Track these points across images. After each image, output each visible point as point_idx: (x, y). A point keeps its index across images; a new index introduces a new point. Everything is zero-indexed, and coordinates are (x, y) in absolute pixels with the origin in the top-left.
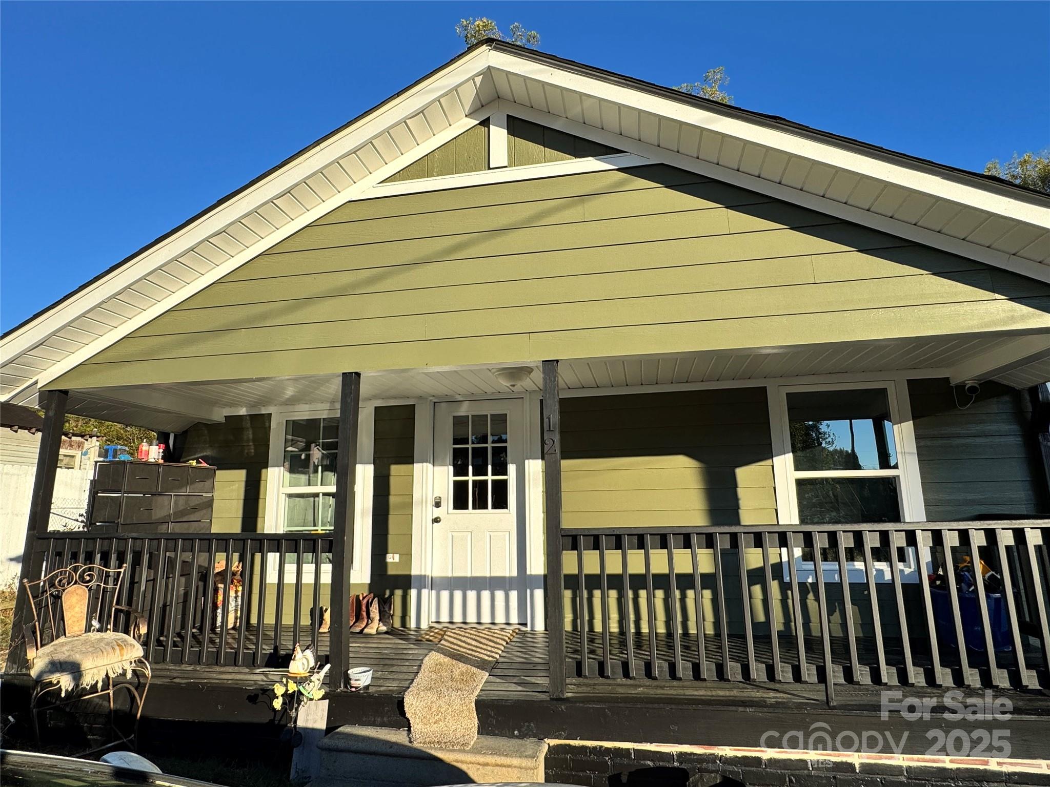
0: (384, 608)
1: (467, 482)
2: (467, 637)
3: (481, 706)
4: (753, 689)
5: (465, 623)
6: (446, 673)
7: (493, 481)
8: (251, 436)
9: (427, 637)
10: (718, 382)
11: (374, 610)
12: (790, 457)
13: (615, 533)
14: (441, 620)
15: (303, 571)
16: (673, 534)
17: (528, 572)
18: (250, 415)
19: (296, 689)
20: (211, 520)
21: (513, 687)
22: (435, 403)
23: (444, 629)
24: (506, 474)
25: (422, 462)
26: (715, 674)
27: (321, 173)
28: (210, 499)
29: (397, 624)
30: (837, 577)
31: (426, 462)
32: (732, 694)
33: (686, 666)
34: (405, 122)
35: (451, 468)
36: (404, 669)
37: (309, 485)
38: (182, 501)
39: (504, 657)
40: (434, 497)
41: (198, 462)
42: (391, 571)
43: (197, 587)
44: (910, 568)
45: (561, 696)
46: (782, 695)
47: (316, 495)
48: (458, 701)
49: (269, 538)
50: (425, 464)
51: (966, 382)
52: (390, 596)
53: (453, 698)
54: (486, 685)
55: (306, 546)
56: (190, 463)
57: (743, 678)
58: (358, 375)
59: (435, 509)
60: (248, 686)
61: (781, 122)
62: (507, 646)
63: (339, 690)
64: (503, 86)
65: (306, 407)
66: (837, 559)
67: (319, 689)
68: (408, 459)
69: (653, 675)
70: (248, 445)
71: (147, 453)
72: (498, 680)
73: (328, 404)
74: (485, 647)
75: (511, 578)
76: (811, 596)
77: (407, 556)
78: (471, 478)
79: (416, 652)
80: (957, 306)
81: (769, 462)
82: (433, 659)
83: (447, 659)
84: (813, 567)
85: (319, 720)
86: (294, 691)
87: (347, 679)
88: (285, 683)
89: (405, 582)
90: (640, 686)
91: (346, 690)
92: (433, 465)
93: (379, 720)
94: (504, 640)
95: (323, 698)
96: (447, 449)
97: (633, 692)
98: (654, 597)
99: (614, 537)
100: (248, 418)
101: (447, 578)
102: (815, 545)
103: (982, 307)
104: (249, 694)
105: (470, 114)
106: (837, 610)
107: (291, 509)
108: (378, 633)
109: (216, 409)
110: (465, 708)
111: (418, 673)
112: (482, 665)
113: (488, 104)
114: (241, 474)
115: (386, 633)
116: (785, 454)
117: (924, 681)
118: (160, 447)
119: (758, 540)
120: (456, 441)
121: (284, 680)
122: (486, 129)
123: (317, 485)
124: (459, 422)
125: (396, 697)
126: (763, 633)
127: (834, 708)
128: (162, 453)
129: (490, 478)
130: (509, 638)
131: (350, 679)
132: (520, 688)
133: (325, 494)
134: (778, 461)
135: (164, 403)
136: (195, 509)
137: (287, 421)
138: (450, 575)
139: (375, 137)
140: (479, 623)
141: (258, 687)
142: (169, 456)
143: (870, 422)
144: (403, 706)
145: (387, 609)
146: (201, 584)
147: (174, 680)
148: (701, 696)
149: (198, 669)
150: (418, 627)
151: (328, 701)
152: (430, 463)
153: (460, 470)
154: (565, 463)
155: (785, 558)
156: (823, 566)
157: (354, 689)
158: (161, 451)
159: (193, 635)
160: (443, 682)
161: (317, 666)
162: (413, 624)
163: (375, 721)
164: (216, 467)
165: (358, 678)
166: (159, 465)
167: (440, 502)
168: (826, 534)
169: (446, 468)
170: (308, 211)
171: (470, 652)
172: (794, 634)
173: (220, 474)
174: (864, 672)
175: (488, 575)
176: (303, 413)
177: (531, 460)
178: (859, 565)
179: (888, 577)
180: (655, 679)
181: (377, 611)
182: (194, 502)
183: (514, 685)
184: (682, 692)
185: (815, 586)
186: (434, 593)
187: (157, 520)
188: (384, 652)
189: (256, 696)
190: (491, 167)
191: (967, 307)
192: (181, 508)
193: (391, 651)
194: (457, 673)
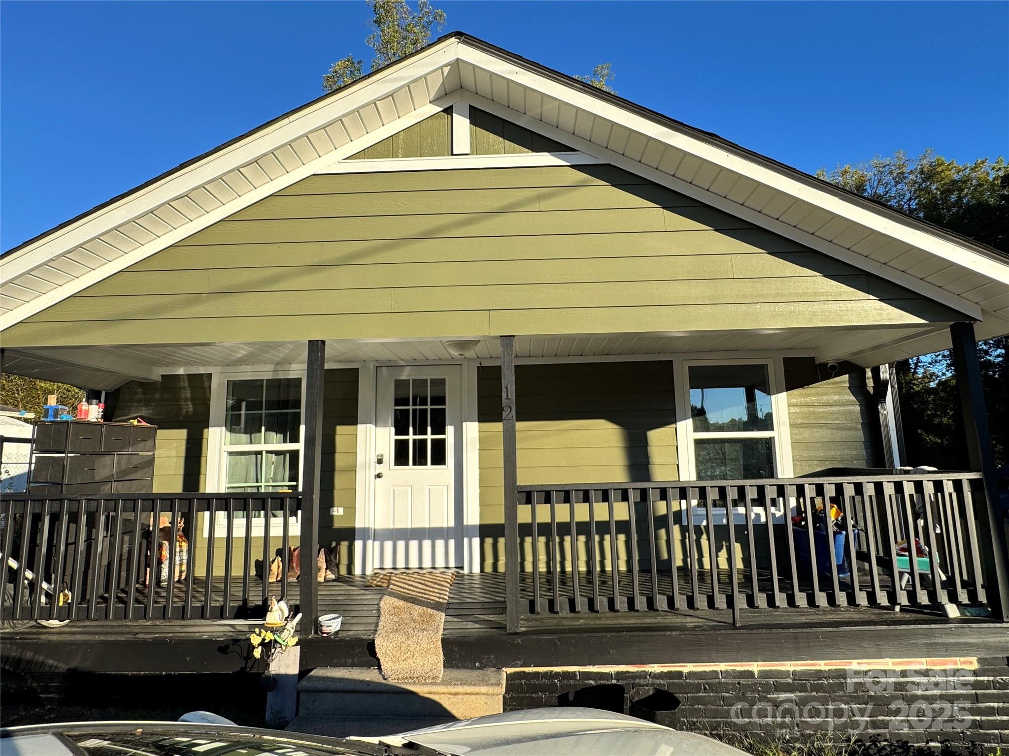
0: (330, 557)
1: (407, 441)
2: (413, 581)
3: (446, 643)
4: (673, 616)
5: (407, 568)
6: (406, 616)
7: (432, 440)
8: (189, 395)
9: (375, 582)
10: (633, 355)
11: (321, 560)
12: (690, 422)
13: (565, 489)
14: (385, 567)
15: (252, 525)
16: (614, 489)
17: (465, 523)
18: (188, 375)
19: (273, 638)
20: (152, 478)
21: (470, 625)
22: (377, 367)
23: (389, 575)
24: (444, 433)
25: (366, 423)
26: (646, 605)
27: (290, 145)
28: (152, 456)
29: (343, 571)
30: (725, 521)
31: (370, 423)
32: (657, 621)
33: (622, 600)
34: (375, 104)
35: (393, 429)
36: (365, 613)
37: (251, 443)
38: (124, 460)
39: (453, 598)
40: (377, 454)
41: (139, 421)
42: (337, 524)
43: (141, 544)
44: (780, 511)
45: (517, 631)
46: (697, 620)
47: (260, 453)
48: (425, 640)
49: (235, 497)
50: (368, 425)
51: (829, 362)
52: (336, 546)
53: (421, 638)
54: (447, 624)
55: (273, 504)
56: (131, 423)
57: (668, 608)
58: (323, 342)
59: (377, 465)
60: (217, 637)
61: (716, 139)
62: (451, 587)
63: (310, 637)
64: (468, 79)
65: (248, 368)
66: (725, 505)
67: (293, 637)
68: (353, 421)
69: (595, 609)
70: (187, 404)
71: (87, 413)
72: (455, 619)
73: (273, 366)
74: (431, 589)
75: (448, 529)
76: (704, 537)
77: (351, 509)
78: (411, 437)
79: (369, 597)
80: (841, 303)
81: (674, 425)
82: (387, 603)
83: (402, 603)
84: (705, 513)
85: (292, 665)
86: (271, 640)
87: (318, 626)
88: (258, 632)
89: (350, 534)
90: (581, 619)
91: (316, 636)
92: (376, 426)
93: (349, 661)
94: (448, 583)
95: (296, 645)
96: (389, 411)
97: (577, 624)
98: (577, 540)
99: (563, 492)
100: (186, 377)
101: (390, 529)
102: (728, 497)
103: (860, 304)
104: (220, 645)
105: (433, 101)
106: (724, 547)
107: (232, 468)
108: (326, 581)
109: (155, 369)
110: (432, 646)
111: (380, 616)
112: (437, 606)
113: (451, 93)
114: (182, 434)
115: (334, 580)
116: (686, 419)
117: (806, 603)
118: (99, 406)
119: (663, 494)
120: (398, 402)
121: (257, 630)
122: (449, 116)
123: (261, 443)
124: (400, 385)
125: (366, 640)
126: (665, 568)
127: (740, 628)
128: (102, 412)
129: (429, 437)
130: (451, 581)
131: (321, 626)
132: (477, 626)
133: (267, 452)
134: (680, 425)
135: (106, 364)
136: (137, 468)
137: (228, 381)
138: (391, 527)
139: (345, 115)
140: (421, 568)
141: (228, 638)
142: (107, 416)
143: (742, 390)
144: (374, 648)
145: (333, 559)
146: (145, 542)
147: (137, 636)
148: (633, 624)
149: (158, 623)
150: (364, 574)
151: (299, 647)
152: (373, 424)
153: (401, 429)
154: (519, 425)
155: (684, 507)
156: (713, 511)
157: (325, 635)
158: (101, 410)
159: (137, 590)
160: (406, 624)
161: (291, 616)
162: (357, 571)
163: (346, 662)
164: (156, 426)
165: (329, 624)
166: (102, 425)
167: (382, 459)
168: (736, 488)
169: (388, 428)
170: (272, 180)
171: (420, 595)
172: (690, 568)
173: (161, 434)
174: (762, 599)
175: (427, 526)
176: (246, 373)
177: (468, 423)
178: (741, 510)
179: (763, 519)
180: (597, 612)
181: (324, 561)
182: (136, 461)
183: (472, 623)
184: (616, 621)
185: (707, 527)
186: (377, 544)
187: (101, 479)
188: (338, 598)
189: (227, 647)
190: (454, 153)
191: (849, 305)
192: (124, 467)
193: (345, 598)
194: (415, 615)
